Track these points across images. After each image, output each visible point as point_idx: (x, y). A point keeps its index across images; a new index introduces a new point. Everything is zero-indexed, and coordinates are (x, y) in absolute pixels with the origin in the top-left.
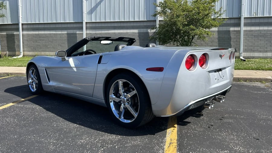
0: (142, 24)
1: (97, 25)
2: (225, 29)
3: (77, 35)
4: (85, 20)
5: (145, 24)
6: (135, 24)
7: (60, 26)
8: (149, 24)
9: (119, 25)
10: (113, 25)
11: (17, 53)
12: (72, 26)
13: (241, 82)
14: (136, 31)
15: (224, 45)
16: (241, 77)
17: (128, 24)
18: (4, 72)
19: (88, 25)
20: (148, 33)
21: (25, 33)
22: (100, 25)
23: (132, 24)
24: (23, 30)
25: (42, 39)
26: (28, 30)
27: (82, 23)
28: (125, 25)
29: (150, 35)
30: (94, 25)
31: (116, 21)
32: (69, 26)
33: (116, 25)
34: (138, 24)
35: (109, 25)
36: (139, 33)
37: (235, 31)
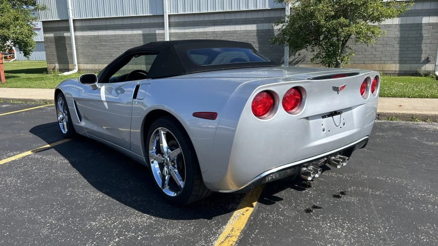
0: (260, 15)
1: (187, 19)
2: (410, 20)
3: (157, 37)
4: (167, 11)
5: (266, 15)
6: (249, 16)
7: (129, 22)
8: (272, 15)
9: (222, 17)
10: (212, 18)
11: (70, 66)
12: (147, 21)
13: (416, 123)
14: (253, 27)
15: (408, 50)
16: (418, 112)
17: (238, 17)
18: (40, 98)
19: (172, 20)
20: (271, 31)
21: (79, 34)
22: (192, 19)
23: (244, 16)
24: (75, 30)
25: (103, 43)
26: (82, 29)
27: (163, 16)
28: (233, 17)
29: (276, 34)
30: (182, 20)
31: (217, 11)
32: (143, 21)
33: (217, 18)
34: (255, 16)
35: (206, 18)
36: (258, 31)
37: (429, 24)
